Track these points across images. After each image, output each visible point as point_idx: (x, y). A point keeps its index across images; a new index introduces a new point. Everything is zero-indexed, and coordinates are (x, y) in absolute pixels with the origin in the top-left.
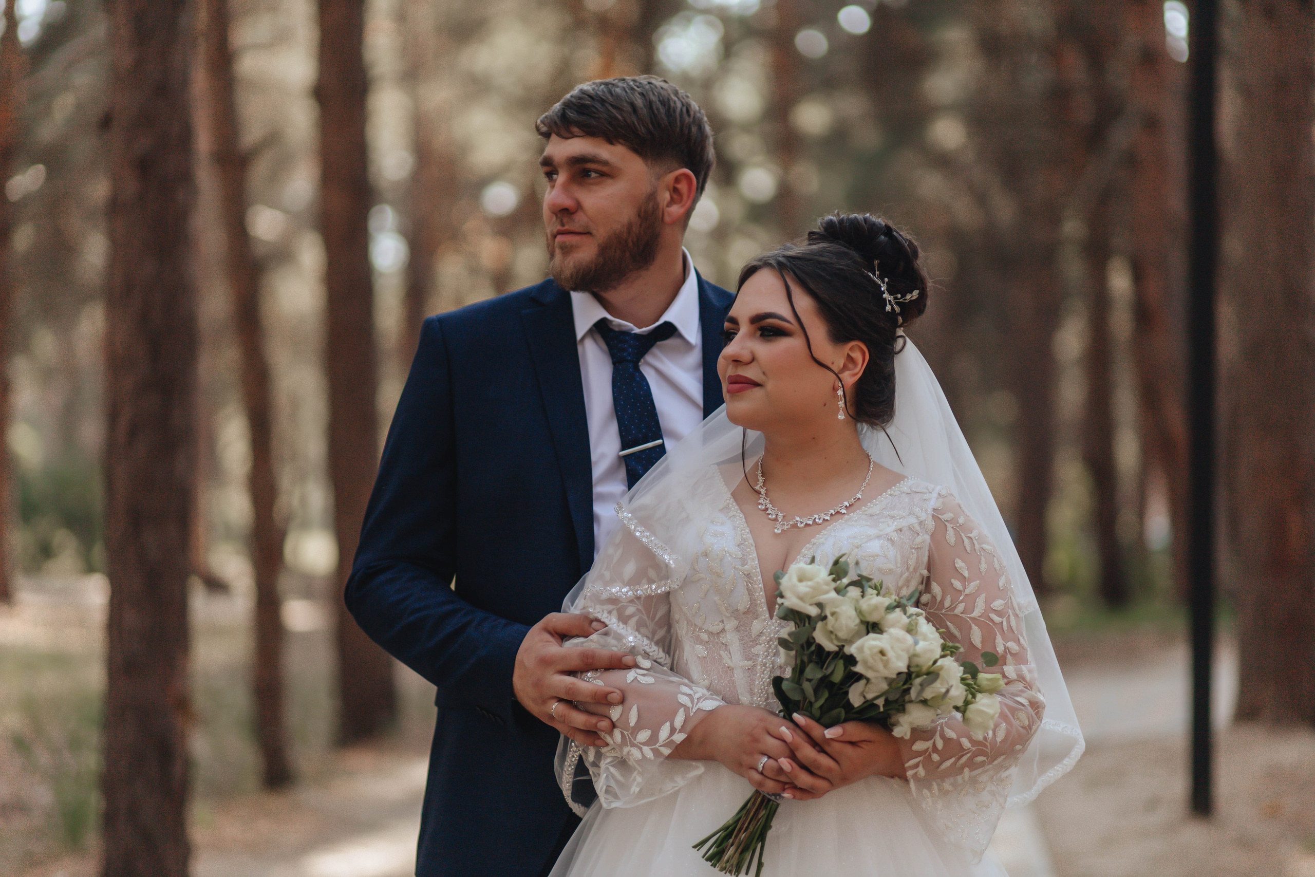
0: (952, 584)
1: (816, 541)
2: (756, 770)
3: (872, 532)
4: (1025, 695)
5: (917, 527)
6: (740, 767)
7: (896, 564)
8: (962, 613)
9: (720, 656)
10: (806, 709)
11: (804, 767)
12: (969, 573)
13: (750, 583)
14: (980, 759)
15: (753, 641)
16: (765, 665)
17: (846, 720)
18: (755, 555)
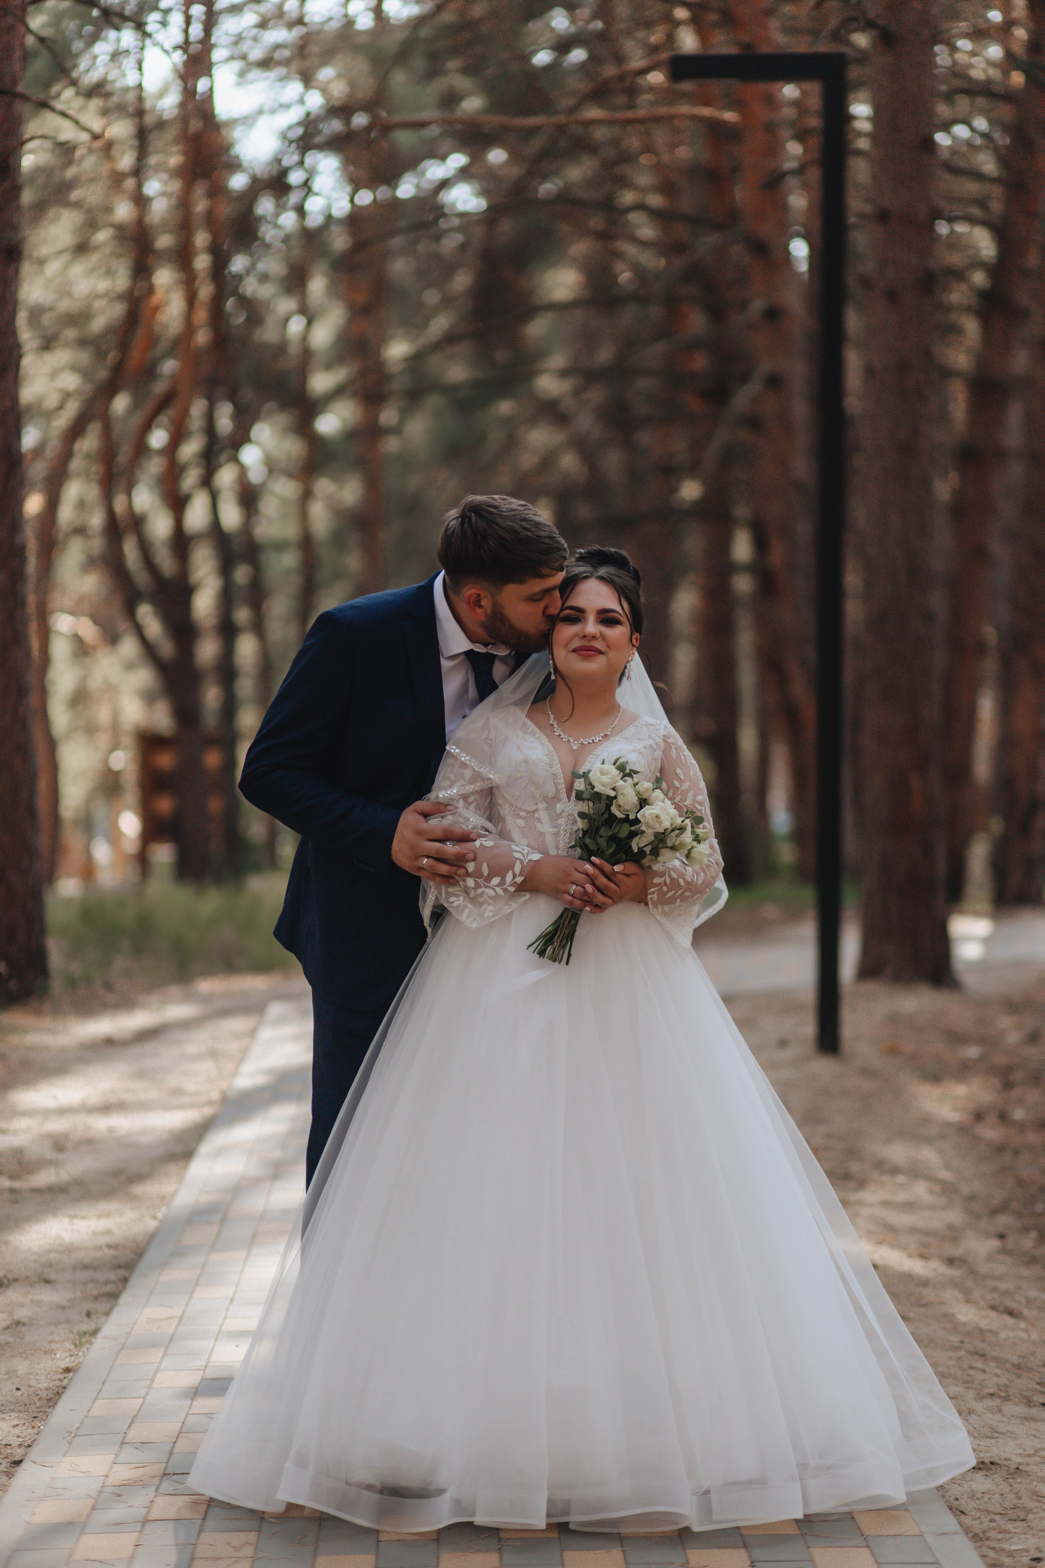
0: (673, 783)
1: (596, 753)
2: (569, 894)
3: (630, 747)
4: (713, 857)
5: (655, 746)
6: (555, 892)
7: (645, 768)
8: (679, 802)
9: (535, 826)
10: (599, 853)
11: (600, 890)
12: (684, 776)
13: (556, 779)
14: (688, 894)
15: (557, 816)
16: (566, 831)
17: (625, 861)
18: (558, 761)
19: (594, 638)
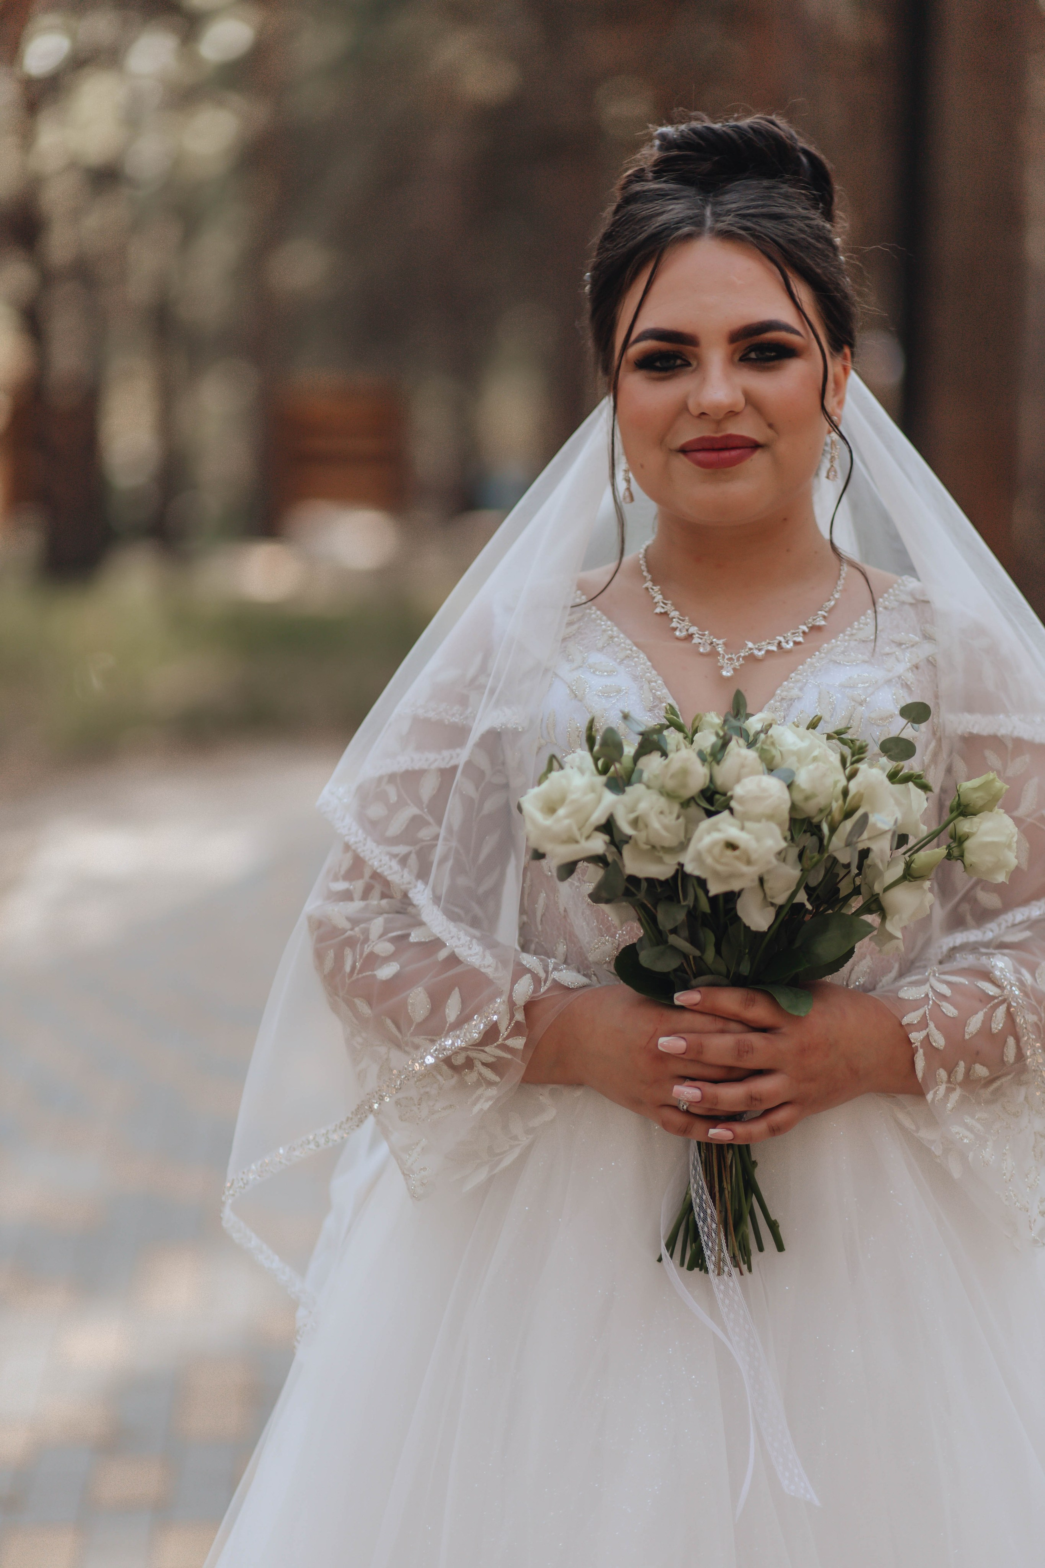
19: (731, 414)
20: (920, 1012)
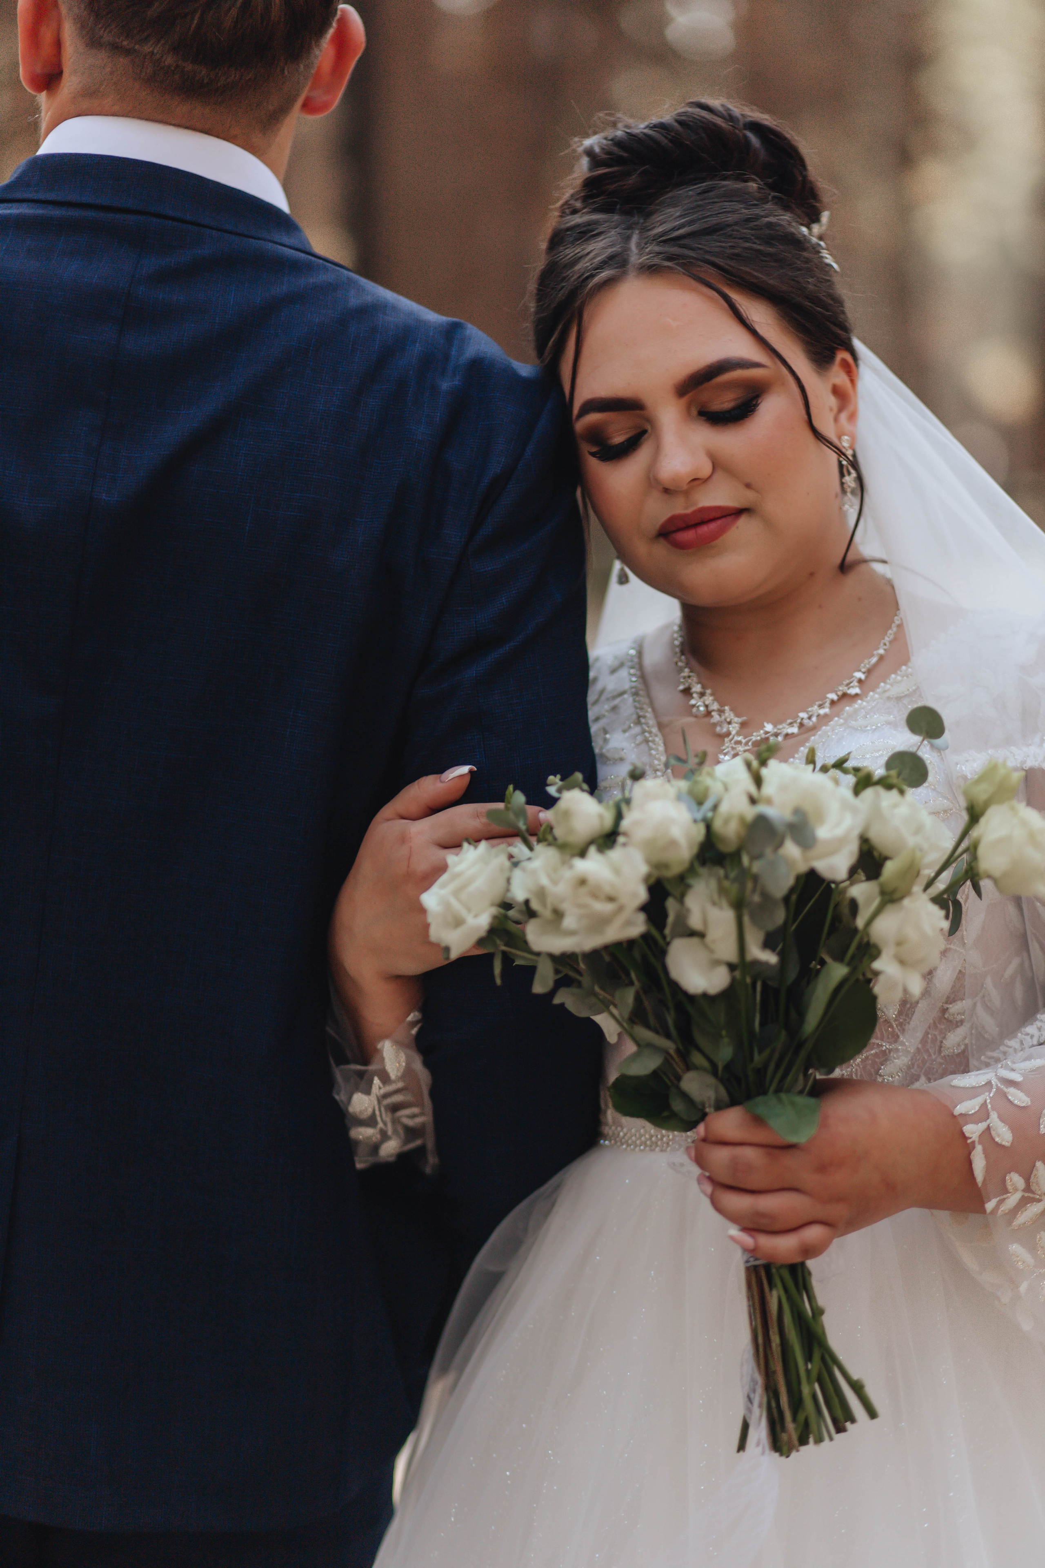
19: (696, 483)
20: (979, 1100)
